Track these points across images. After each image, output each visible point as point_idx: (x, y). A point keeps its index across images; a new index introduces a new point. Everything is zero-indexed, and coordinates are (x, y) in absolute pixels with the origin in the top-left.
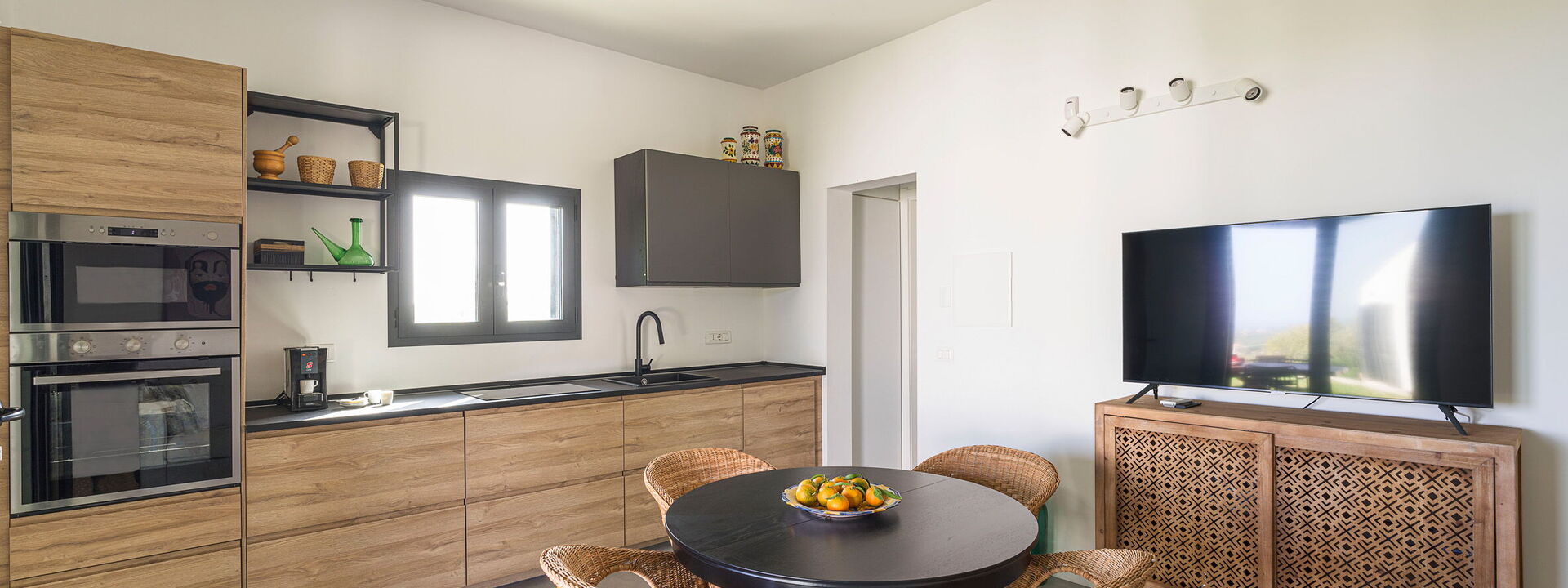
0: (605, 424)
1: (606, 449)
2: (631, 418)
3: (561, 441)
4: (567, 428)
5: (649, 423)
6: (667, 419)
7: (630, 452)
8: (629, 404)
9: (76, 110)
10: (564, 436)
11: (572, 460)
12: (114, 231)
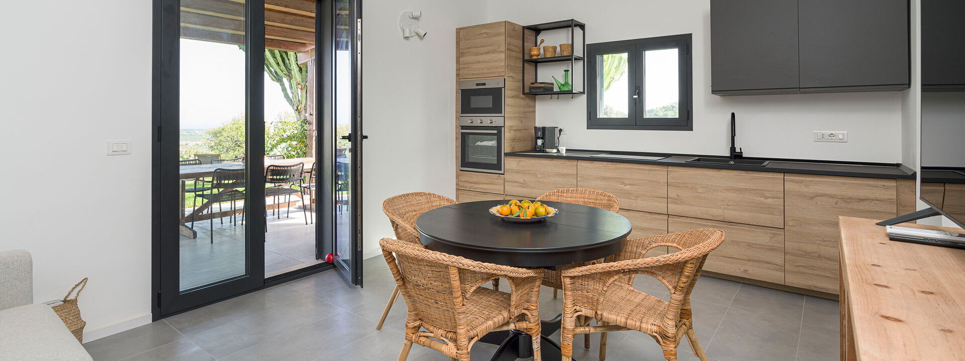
0: (654, 181)
1: (655, 197)
2: (672, 181)
3: (626, 185)
4: (629, 179)
5: (687, 187)
6: (703, 187)
7: (672, 203)
8: (671, 171)
9: (470, 48)
10: (627, 183)
11: (632, 198)
12: (477, 85)
